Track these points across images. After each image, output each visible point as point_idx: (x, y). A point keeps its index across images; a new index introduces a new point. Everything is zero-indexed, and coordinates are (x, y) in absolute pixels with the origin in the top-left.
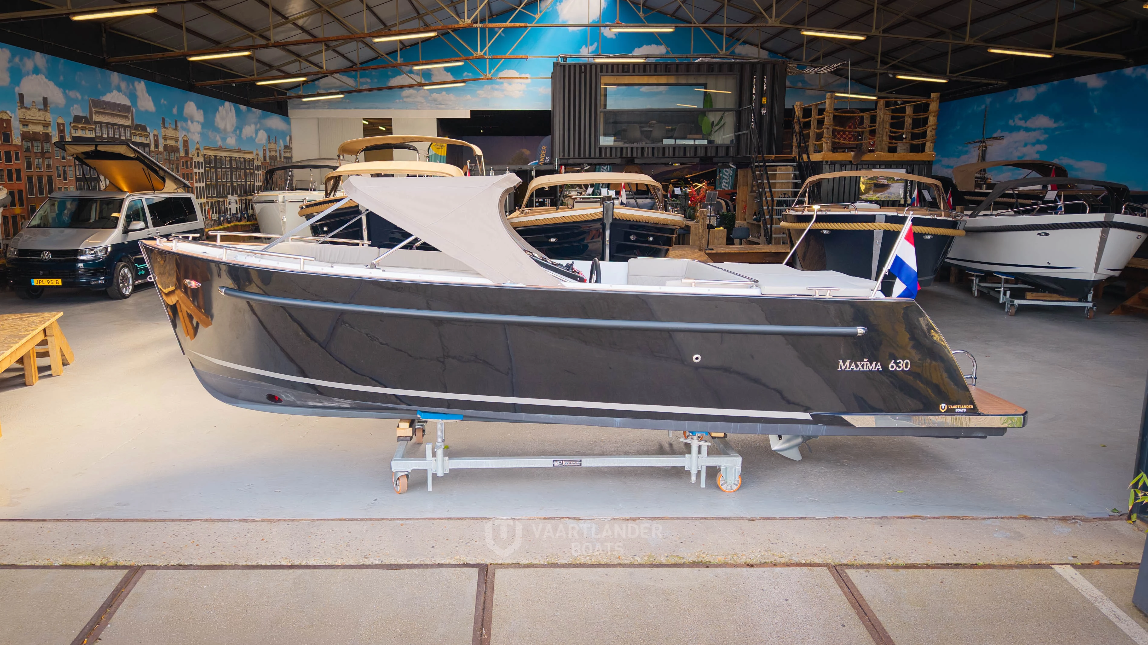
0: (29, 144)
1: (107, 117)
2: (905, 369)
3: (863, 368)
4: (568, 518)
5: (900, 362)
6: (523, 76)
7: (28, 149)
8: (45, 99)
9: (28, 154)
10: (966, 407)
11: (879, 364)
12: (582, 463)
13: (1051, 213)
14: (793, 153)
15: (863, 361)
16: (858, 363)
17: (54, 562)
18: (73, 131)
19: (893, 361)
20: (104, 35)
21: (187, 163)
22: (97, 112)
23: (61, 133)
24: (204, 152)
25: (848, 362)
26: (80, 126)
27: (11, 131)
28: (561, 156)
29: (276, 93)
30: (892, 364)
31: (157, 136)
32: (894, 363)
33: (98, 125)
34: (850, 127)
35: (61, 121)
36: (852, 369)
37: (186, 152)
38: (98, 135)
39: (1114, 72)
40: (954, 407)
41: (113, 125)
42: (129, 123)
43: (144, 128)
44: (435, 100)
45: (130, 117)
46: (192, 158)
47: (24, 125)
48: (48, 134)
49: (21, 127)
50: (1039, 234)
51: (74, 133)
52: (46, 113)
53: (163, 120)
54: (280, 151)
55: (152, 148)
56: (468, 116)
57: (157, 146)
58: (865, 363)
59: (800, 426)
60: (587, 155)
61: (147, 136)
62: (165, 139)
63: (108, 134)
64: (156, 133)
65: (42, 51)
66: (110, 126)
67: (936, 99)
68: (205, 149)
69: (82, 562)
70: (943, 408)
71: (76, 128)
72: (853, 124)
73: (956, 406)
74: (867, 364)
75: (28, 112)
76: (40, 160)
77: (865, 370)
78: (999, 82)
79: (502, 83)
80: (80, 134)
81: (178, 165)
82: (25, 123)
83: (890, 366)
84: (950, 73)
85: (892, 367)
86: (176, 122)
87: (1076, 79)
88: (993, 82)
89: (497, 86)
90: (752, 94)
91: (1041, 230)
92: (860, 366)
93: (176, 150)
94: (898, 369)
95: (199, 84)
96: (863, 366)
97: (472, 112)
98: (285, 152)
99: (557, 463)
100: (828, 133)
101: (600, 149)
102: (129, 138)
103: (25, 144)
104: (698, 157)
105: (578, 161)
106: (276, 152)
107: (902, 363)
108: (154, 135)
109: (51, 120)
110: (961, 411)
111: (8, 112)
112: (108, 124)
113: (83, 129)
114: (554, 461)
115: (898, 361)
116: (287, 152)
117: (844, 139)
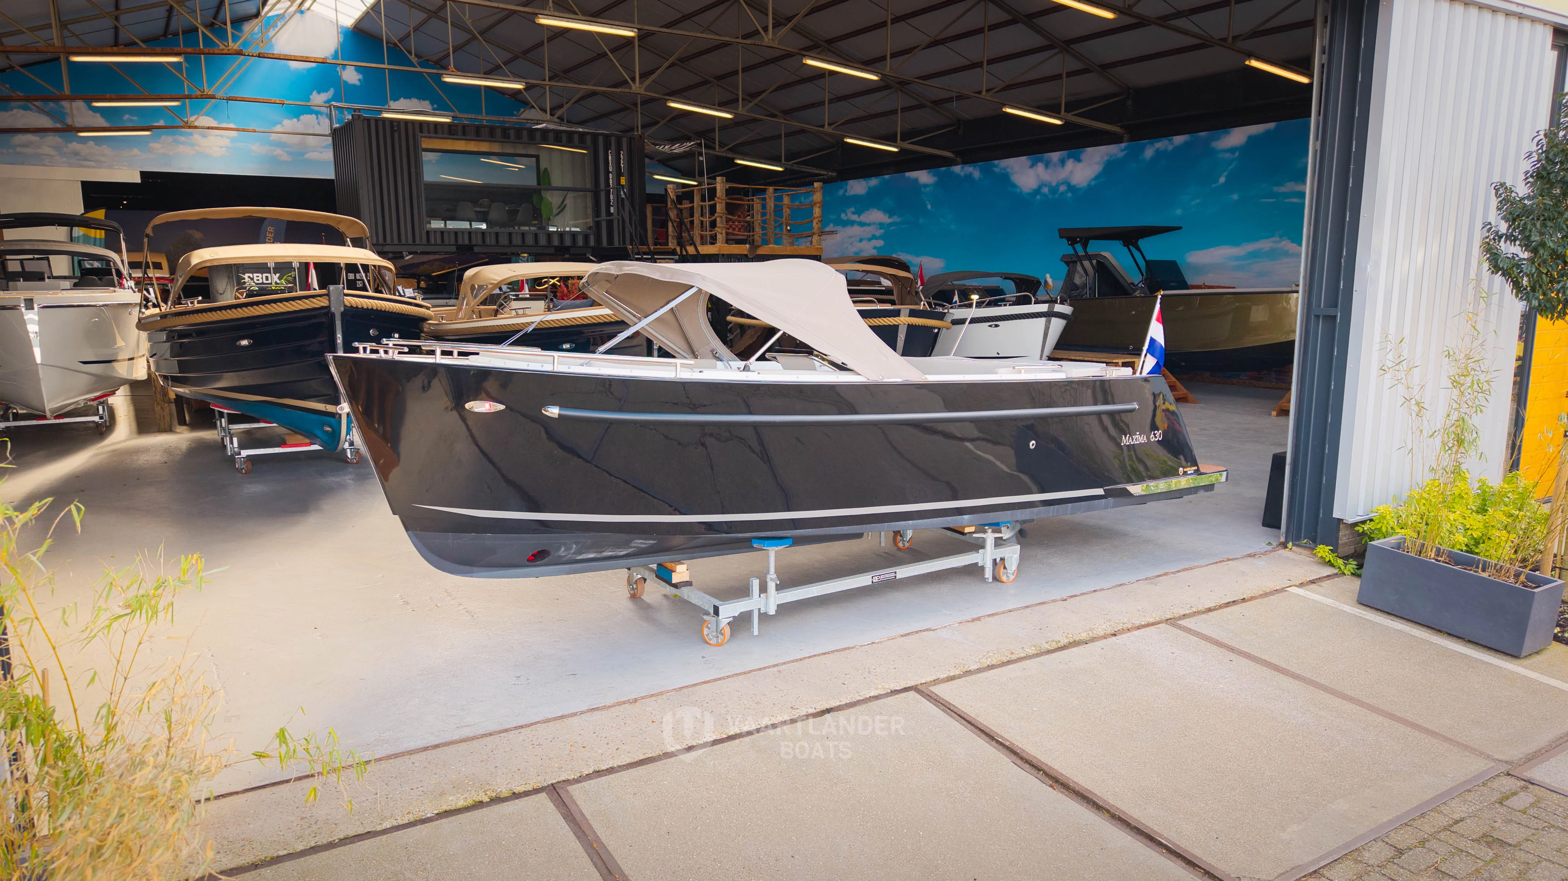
6: (224, 125)
12: (897, 574)
13: (1000, 306)
14: (670, 244)
17: (423, 814)
28: (375, 242)
34: (739, 216)
39: (943, 169)
44: (76, 154)
50: (990, 326)
56: (138, 180)
60: (410, 241)
67: (819, 189)
69: (461, 804)
72: (742, 213)
78: (830, 174)
79: (191, 134)
84: (785, 160)
87: (907, 174)
88: (825, 173)
89: (182, 139)
90: (609, 172)
91: (993, 321)
97: (143, 174)
99: (876, 580)
100: (721, 222)
101: (428, 232)
105: (397, 248)
114: (872, 578)
117: (734, 229)
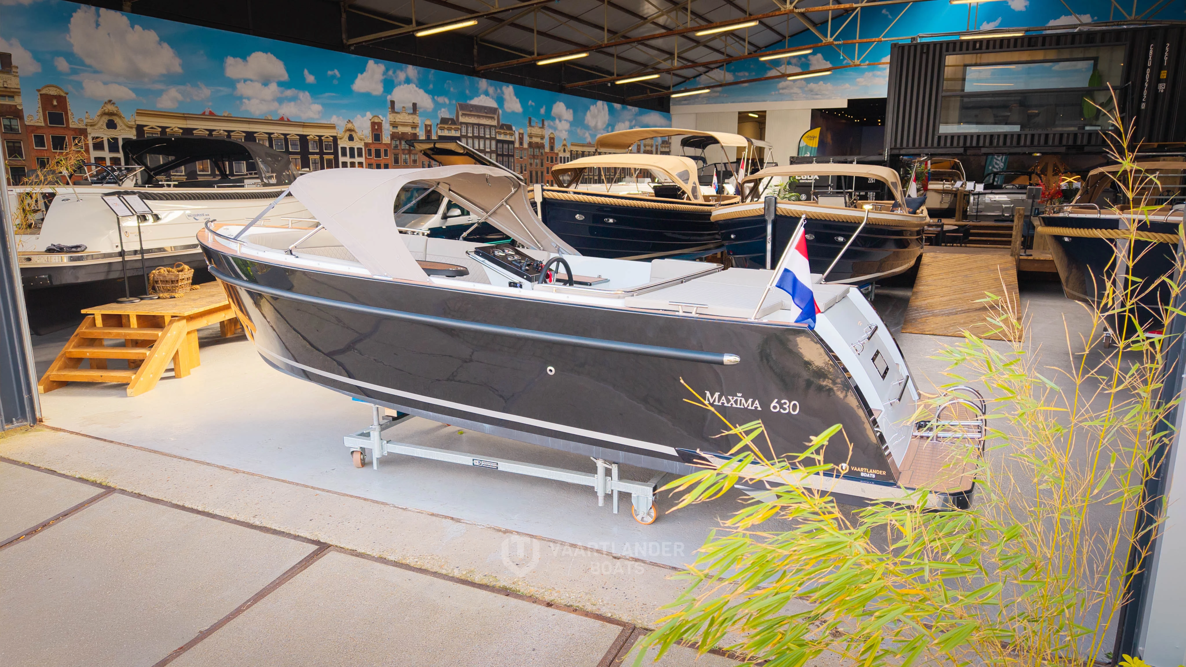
0: (398, 142)
1: (473, 119)
2: (792, 413)
3: (737, 404)
4: (452, 519)
5: (785, 403)
7: (396, 146)
8: (414, 105)
9: (397, 151)
10: (875, 472)
11: (757, 402)
12: (498, 466)
15: (737, 396)
16: (730, 398)
18: (439, 131)
19: (776, 400)
20: (476, 47)
21: (552, 158)
22: (463, 115)
23: (428, 132)
24: (570, 148)
25: (717, 395)
26: (446, 126)
27: (381, 132)
28: (893, 146)
29: (648, 91)
30: (774, 403)
31: (522, 134)
32: (777, 403)
33: (463, 126)
35: (428, 123)
36: (723, 403)
37: (552, 148)
38: (463, 134)
40: (859, 469)
41: (479, 125)
42: (494, 123)
43: (509, 128)
45: (496, 118)
46: (557, 154)
47: (393, 127)
48: (416, 134)
49: (391, 128)
51: (440, 133)
52: (414, 116)
53: (530, 119)
54: (657, 146)
55: (517, 145)
56: (845, 105)
57: (521, 143)
58: (739, 399)
59: (665, 461)
60: (923, 145)
61: (511, 135)
62: (530, 136)
63: (473, 133)
64: (521, 131)
65: (413, 64)
66: (475, 126)
68: (572, 145)
69: (92, 478)
70: (844, 468)
71: (442, 129)
73: (862, 469)
74: (741, 400)
75: (398, 116)
76: (407, 156)
77: (738, 406)
80: (446, 133)
81: (542, 160)
82: (394, 125)
83: (772, 405)
85: (775, 407)
86: (543, 121)
90: (1146, 67)
92: (732, 402)
93: (541, 146)
94: (782, 411)
95: (568, 86)
96: (736, 402)
97: (850, 101)
98: (662, 147)
99: (477, 463)
101: (940, 137)
102: (494, 136)
103: (394, 142)
104: (1064, 146)
105: (912, 151)
106: (652, 146)
107: (788, 405)
108: (520, 134)
109: (419, 122)
110: (868, 476)
111: (380, 116)
112: (473, 125)
113: (449, 129)
114: (473, 460)
115: (783, 401)
116: (665, 147)
